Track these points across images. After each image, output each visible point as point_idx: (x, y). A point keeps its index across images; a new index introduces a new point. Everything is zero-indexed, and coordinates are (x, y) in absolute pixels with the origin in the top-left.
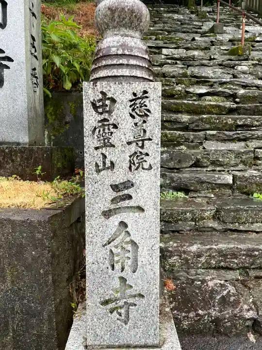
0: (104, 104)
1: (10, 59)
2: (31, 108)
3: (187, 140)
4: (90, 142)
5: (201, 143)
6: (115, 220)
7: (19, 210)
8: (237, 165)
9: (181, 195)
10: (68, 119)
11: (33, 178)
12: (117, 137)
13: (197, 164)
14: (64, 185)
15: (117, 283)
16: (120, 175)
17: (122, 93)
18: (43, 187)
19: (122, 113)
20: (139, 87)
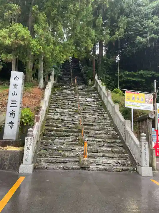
0: (27, 139)
1: (14, 124)
2: (17, 132)
3: (51, 139)
4: (25, 143)
5: (54, 140)
6: (27, 151)
7: (16, 151)
8: (59, 145)
9: (45, 151)
10: (24, 132)
11: (16, 147)
12: (28, 142)
13: (51, 145)
14: (22, 148)
15: (27, 157)
16: (28, 146)
17: (29, 138)
18: (19, 148)
19: (29, 140)
20: (31, 138)
